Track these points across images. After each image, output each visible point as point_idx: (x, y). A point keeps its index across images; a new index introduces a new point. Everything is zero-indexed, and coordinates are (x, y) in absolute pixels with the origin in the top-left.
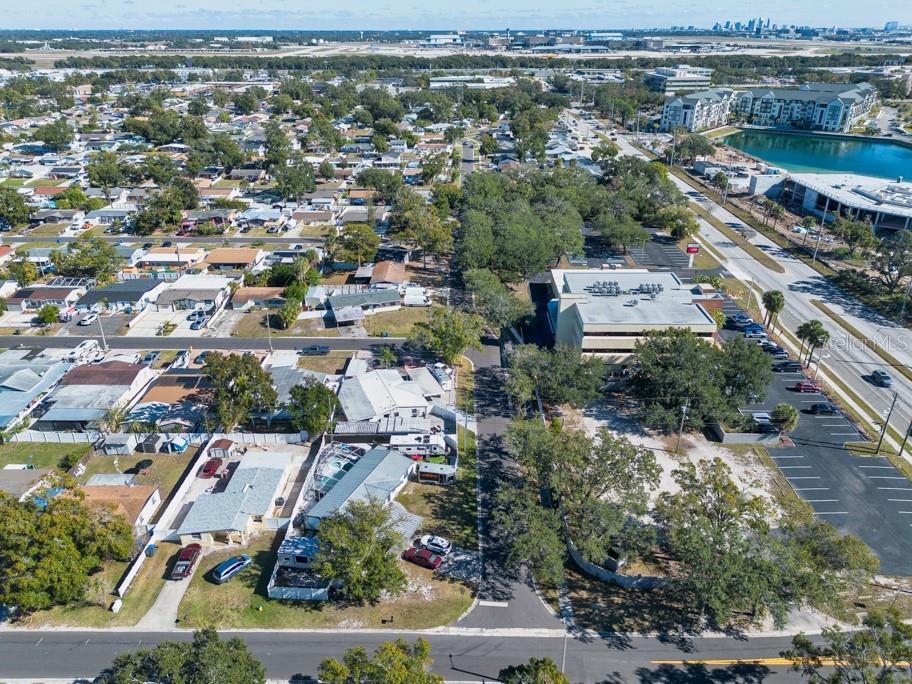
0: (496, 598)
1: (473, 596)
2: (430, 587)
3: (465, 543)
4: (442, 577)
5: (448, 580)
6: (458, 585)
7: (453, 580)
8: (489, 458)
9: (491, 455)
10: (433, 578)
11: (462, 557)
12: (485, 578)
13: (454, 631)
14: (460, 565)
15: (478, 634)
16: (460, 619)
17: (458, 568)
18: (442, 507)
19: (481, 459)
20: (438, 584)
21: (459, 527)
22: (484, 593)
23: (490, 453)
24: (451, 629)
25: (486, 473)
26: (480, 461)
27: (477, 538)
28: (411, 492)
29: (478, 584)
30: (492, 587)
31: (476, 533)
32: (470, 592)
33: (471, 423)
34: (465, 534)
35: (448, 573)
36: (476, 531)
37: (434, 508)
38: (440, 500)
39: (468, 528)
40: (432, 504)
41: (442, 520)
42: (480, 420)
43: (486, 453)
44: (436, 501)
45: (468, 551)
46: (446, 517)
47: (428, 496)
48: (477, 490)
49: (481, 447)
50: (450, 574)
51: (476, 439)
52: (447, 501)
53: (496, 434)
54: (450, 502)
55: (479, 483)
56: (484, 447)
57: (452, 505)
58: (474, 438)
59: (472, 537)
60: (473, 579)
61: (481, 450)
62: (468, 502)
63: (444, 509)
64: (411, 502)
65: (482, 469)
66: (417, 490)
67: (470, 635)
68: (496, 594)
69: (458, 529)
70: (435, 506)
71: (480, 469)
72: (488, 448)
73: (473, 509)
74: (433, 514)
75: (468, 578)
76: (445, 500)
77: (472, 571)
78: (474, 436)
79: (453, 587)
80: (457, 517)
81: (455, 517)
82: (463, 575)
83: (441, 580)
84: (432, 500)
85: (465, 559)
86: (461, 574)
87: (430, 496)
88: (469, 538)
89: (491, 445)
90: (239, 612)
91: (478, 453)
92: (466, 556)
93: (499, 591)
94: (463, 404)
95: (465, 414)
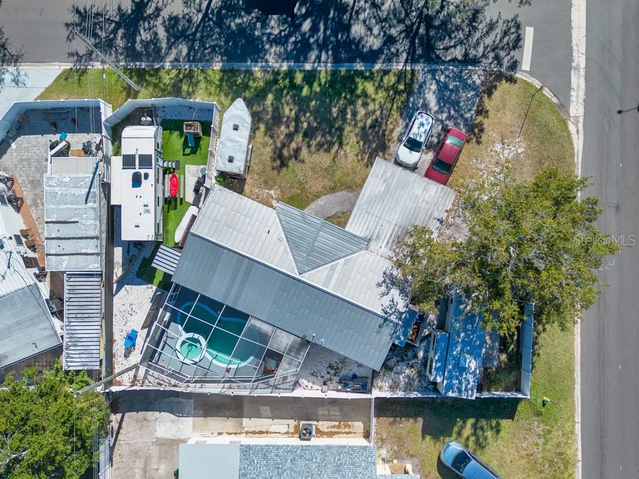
0: (517, 43)
1: (511, 80)
2: (498, 147)
3: (397, 92)
4: (475, 131)
5: (480, 118)
6: (488, 104)
7: (481, 111)
8: (155, 40)
9: (144, 35)
10: (478, 142)
11: (431, 99)
12: (475, 62)
13: (577, 108)
14: (447, 98)
15: (582, 73)
16: (555, 100)
17: (455, 104)
19: (160, 58)
20: (490, 134)
21: (360, 102)
22: (506, 62)
23: (138, 39)
24: (572, 112)
25: (207, 49)
26: (168, 60)
27: (386, 72)
28: (272, 192)
29: (488, 73)
30: (493, 50)
31: (372, 73)
32: (504, 86)
33: (26, 75)
34: (377, 93)
35: (466, 120)
36: (368, 74)
37: (313, 148)
38: (290, 136)
39: (360, 87)
40: (304, 153)
41: (345, 133)
42: (12, 56)
43: (138, 47)
44: (293, 145)
45: (417, 87)
46: (336, 126)
47: (281, 160)
48: (257, 69)
49: (116, 57)
50: (468, 115)
51: (90, 67)
52: (293, 124)
53: (69, 22)
54: (297, 119)
55: (236, 65)
56: (116, 50)
57: (304, 115)
58: (84, 72)
59: (382, 80)
60: (477, 79)
61: (127, 56)
62: (293, 86)
63: (316, 129)
64: (299, 192)
65: (191, 58)
66: (266, 182)
67: (583, 84)
68: (508, 44)
69: (365, 105)
70: (309, 146)
71: (194, 61)
72: (120, 42)
73: (310, 77)
74: (328, 151)
75: (474, 87)
76: (292, 129)
77: (460, 82)
78: (77, 71)
79: (498, 111)
80: (335, 107)
81: (334, 110)
82: (469, 95)
83: (482, 130)
84: (292, 152)
85: (434, 93)
86: (468, 99)
87: (280, 156)
88: (386, 86)
89: (112, 36)
90: (549, 432)
91: (138, 63)
92: (426, 91)
93: (501, 40)
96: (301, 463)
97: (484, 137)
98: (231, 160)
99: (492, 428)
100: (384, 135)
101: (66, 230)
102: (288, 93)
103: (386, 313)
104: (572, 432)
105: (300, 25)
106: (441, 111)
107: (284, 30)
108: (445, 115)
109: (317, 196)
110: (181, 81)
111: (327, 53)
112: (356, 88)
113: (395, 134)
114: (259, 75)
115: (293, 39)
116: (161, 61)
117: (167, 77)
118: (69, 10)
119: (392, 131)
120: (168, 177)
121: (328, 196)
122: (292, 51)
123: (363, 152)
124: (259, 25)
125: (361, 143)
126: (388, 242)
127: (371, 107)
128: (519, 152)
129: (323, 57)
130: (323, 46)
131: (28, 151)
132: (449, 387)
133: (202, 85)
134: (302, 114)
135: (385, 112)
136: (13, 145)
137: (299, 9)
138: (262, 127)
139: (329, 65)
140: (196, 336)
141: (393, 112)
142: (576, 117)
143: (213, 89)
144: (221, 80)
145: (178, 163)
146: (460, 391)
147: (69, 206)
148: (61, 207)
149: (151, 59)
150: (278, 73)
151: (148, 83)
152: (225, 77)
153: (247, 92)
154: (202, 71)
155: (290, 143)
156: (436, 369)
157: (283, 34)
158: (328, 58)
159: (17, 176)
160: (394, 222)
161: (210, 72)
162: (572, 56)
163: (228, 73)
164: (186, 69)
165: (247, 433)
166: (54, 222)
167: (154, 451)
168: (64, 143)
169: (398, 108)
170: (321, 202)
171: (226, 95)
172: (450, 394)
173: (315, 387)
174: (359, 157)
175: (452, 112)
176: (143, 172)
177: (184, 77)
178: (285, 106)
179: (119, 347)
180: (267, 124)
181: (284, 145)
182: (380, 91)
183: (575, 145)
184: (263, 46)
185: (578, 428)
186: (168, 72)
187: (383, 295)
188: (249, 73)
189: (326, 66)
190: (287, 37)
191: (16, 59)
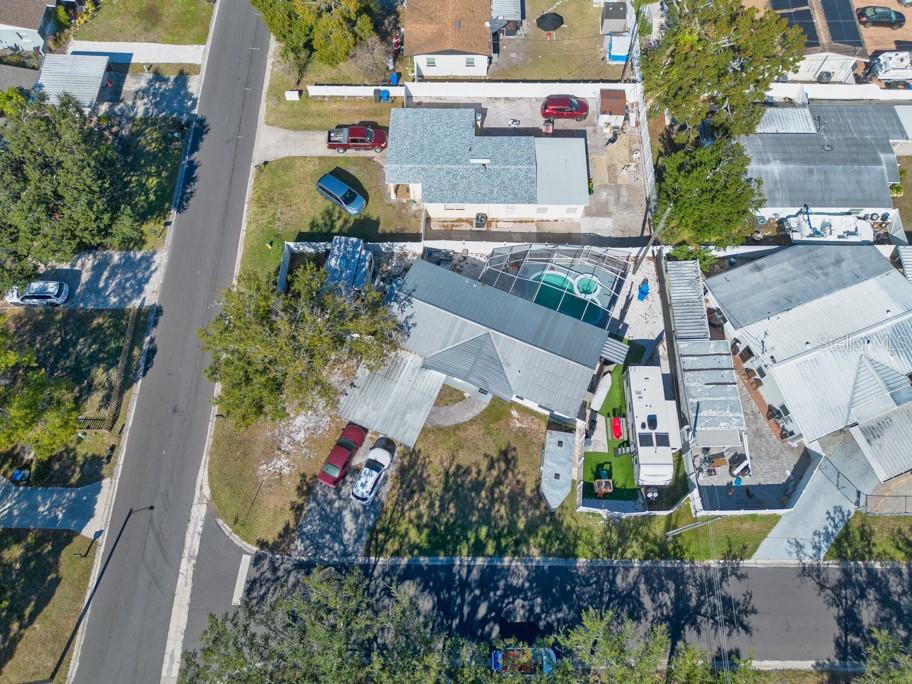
0: (251, 585)
1: (262, 544)
2: (286, 471)
3: (385, 530)
4: (306, 489)
5: (300, 501)
6: (289, 517)
7: (298, 509)
8: (653, 592)
9: (666, 598)
10: (304, 476)
11: (349, 524)
12: (299, 566)
13: (199, 512)
14: (333, 523)
15: (186, 552)
16: (220, 522)
17: (324, 518)
18: (478, 486)
19: (644, 571)
20: (291, 485)
21: (425, 519)
22: (266, 564)
23: (672, 595)
24: (203, 509)
25: (595, 582)
26: (637, 570)
27: (397, 554)
28: (518, 425)
29: (287, 552)
30: (278, 578)
31: (411, 553)
32: (271, 538)
33: (790, 553)
34: (407, 530)
35: (315, 500)
36: (416, 552)
37: (474, 470)
38: (498, 482)
39: (423, 536)
40: (484, 466)
41: (442, 485)
42: (809, 576)
43: (671, 586)
44: (495, 473)
45: (364, 538)
46: (451, 493)
47: (507, 457)
48: (537, 558)
49: (694, 573)
50: (313, 504)
51: (722, 561)
52: (496, 496)
53: (753, 615)
54: (493, 501)
55: (561, 563)
56: (695, 581)
57: (484, 505)
58: (726, 556)
59: (401, 545)
60: (299, 545)
61: (683, 574)
62: (497, 538)
63: (471, 490)
64: (491, 426)
65: (611, 571)
66: (525, 435)
67: (188, 540)
68: (261, 585)
69: (420, 516)
70: (479, 472)
71: (608, 568)
72: (692, 590)
73: (478, 549)
74: (459, 467)
75: (302, 536)
76: (497, 490)
77: (317, 542)
78: (735, 557)
79: (282, 509)
80: (451, 515)
81: (452, 511)
82: (309, 527)
83: (299, 488)
84: (496, 465)
85: (346, 530)
86: (310, 522)
87: (507, 462)
88: (397, 538)
89: (702, 598)
90: (269, 223)
91: (669, 566)
92: (354, 532)
93: (269, 590)
94: (872, 533)
95: (828, 535)
96: (485, 191)
97: (299, 479)
98: (560, 443)
99: (318, 225)
100: (402, 483)
101: (715, 376)
102: (503, 529)
103: (409, 300)
104: (250, 223)
105: (490, 610)
106: (340, 510)
107: (509, 603)
108: (336, 505)
109: (472, 421)
110: (619, 545)
111: (460, 576)
112: (429, 535)
113: (389, 483)
114: (535, 551)
115: (499, 593)
116: (644, 568)
117: (635, 549)
118: (757, 630)
119: (393, 487)
120: (624, 437)
121: (461, 421)
122: (499, 580)
123: (424, 466)
124: (538, 610)
125: (425, 475)
126: (405, 365)
127: (413, 514)
128: (265, 466)
129: (464, 572)
130: (465, 585)
131: (773, 468)
132: (355, 246)
133: (596, 540)
134: (487, 507)
135: (400, 509)
136: (788, 473)
137: (492, 629)
138: (528, 492)
139: (458, 563)
140: (582, 296)
141: (391, 507)
142: (200, 503)
143: (585, 534)
144: (575, 546)
145: (616, 454)
146: (346, 242)
147: (716, 399)
148: (724, 398)
149: (654, 571)
150: (515, 553)
151: (654, 542)
152: (571, 549)
153: (547, 532)
154: (598, 557)
155: (498, 476)
156: (365, 260)
157: (511, 600)
158: (459, 572)
159: (779, 442)
160: (398, 384)
161: (589, 555)
162: (194, 572)
163: (569, 554)
164: (616, 558)
165: (533, 221)
166: (729, 384)
167: (612, 208)
168: (736, 472)
169: (386, 513)
170: (469, 415)
171: (569, 528)
172: (355, 240)
173: (473, 256)
174: (427, 460)
175: (328, 509)
176: (647, 430)
177: (616, 549)
178: (505, 516)
179: (653, 287)
180: (524, 496)
181: (505, 472)
182: (403, 531)
183: (206, 473)
184: (531, 585)
185: (244, 226)
186: (634, 555)
187: (411, 317)
188: (544, 553)
189: (461, 561)
190: (504, 596)
191: (805, 571)
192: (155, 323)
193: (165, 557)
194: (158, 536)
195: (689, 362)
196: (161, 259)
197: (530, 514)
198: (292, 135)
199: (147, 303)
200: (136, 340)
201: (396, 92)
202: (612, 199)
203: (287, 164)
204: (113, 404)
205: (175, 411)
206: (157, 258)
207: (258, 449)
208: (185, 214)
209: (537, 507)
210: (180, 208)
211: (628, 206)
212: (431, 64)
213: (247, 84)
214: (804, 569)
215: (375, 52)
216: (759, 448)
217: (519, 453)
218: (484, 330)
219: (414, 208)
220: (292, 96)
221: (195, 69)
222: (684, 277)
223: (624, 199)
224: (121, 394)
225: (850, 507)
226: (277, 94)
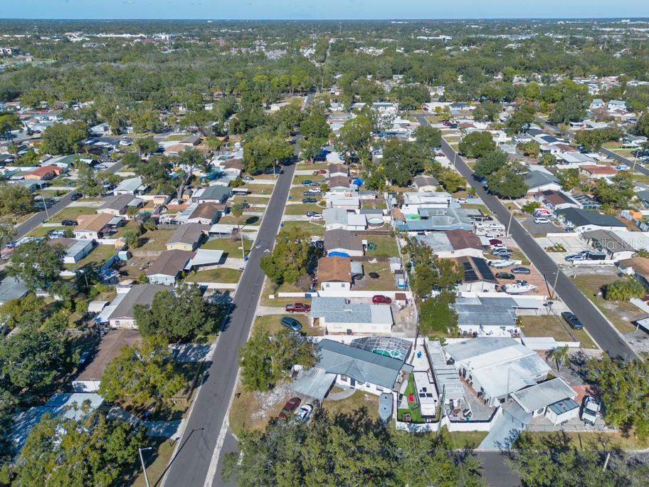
2: (264, 416)
4: (273, 422)
10: (272, 417)
13: (224, 431)
15: (217, 446)
16: (233, 435)
18: (350, 421)
20: (266, 422)
24: (226, 430)
28: (368, 399)
33: (495, 446)
37: (349, 415)
38: (360, 419)
40: (353, 414)
41: (334, 420)
42: (505, 455)
44: (358, 416)
47: (363, 411)
51: (464, 449)
52: (359, 424)
54: (358, 427)
58: (466, 447)
63: (347, 422)
64: (356, 400)
66: (371, 403)
67: (218, 442)
70: (351, 416)
74: (341, 414)
76: (359, 422)
78: (470, 448)
83: (270, 422)
84: (358, 413)
87: (364, 412)
94: (531, 438)
95: (511, 440)
97: (269, 419)
98: (386, 398)
101: (451, 376)
109: (347, 399)
113: (310, 421)
121: (342, 398)
123: (326, 414)
125: (327, 417)
126: (318, 372)
128: (254, 414)
131: (483, 415)
138: (374, 423)
140: (393, 356)
142: (224, 428)
145: (412, 409)
147: (451, 383)
148: (455, 383)
155: (360, 417)
159: (484, 406)
160: (315, 379)
166: (456, 378)
167: (404, 329)
170: (346, 396)
174: (328, 412)
176: (423, 392)
179: (424, 354)
180: (372, 425)
181: (363, 416)
187: (321, 355)
191: (503, 453)
192: (209, 367)
193: (207, 447)
194: (204, 439)
195: (438, 372)
196: (214, 346)
197: (375, 431)
198: (271, 308)
199: (206, 360)
200: (201, 372)
201: (314, 294)
202: (404, 327)
203: (268, 317)
204: (190, 392)
205: (216, 395)
206: (212, 346)
207: (252, 408)
208: (225, 332)
209: (378, 428)
210: (223, 331)
211: (410, 329)
212: (328, 286)
213: (253, 294)
214: (502, 452)
215: (307, 279)
216: (475, 408)
217: (369, 409)
218: (351, 359)
219: (321, 329)
220: (272, 297)
221: (233, 290)
222: (434, 347)
223: (409, 327)
224: (192, 390)
225: (520, 429)
226: (266, 296)
